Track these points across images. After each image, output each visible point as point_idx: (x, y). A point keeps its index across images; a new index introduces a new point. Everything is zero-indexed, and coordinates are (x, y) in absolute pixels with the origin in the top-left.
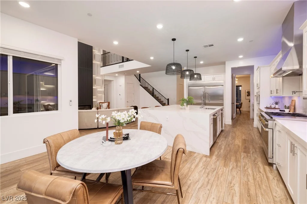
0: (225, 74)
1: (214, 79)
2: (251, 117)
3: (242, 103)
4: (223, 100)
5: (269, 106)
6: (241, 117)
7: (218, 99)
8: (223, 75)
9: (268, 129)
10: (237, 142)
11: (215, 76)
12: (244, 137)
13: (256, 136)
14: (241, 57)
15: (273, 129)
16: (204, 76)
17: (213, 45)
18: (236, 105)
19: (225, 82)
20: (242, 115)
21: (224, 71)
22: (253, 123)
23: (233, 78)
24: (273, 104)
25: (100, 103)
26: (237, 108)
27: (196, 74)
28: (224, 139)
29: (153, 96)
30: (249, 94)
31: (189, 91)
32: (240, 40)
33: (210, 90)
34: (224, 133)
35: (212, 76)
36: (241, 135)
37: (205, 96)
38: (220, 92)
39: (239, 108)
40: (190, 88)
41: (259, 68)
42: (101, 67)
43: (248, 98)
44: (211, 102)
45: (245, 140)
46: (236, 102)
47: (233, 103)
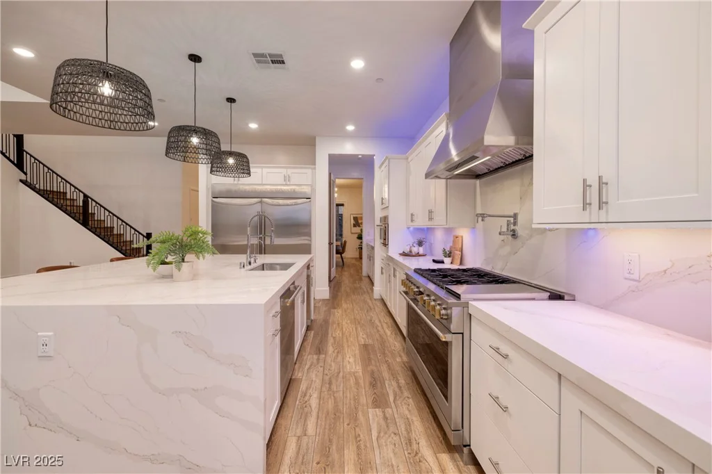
0: (315, 169)
1: (287, 179)
2: (365, 272)
3: (345, 242)
4: (309, 234)
5: (407, 250)
6: (346, 273)
7: (299, 234)
8: (309, 171)
9: (450, 335)
10: (349, 362)
11: (290, 171)
12: (362, 338)
13: (385, 326)
14: (350, 128)
15: (462, 334)
16: (262, 167)
17: (283, 62)
18: (336, 246)
19: (313, 190)
20: (345, 269)
21: (312, 162)
22: (372, 290)
23: (331, 184)
24: (415, 245)
26: (338, 252)
27: (231, 154)
28: (315, 357)
29: (85, 223)
30: (357, 222)
31: (215, 209)
32: (358, 64)
33: (278, 209)
34: (313, 332)
35: (284, 171)
36: (354, 329)
37: (261, 226)
38: (302, 216)
39: (341, 254)
40: (218, 203)
41: (387, 161)
43: (357, 230)
44: (279, 241)
45: (365, 347)
46: (337, 241)
47: (330, 244)
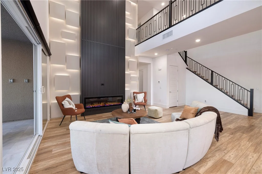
25: (134, 93)
42: (135, 46)
